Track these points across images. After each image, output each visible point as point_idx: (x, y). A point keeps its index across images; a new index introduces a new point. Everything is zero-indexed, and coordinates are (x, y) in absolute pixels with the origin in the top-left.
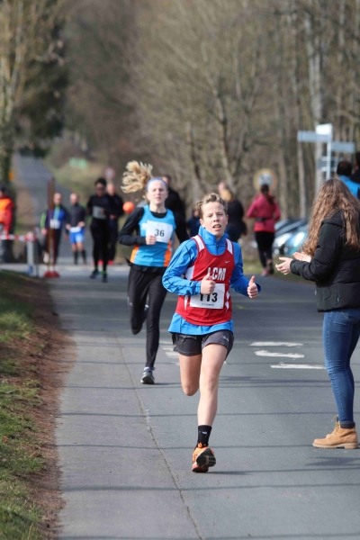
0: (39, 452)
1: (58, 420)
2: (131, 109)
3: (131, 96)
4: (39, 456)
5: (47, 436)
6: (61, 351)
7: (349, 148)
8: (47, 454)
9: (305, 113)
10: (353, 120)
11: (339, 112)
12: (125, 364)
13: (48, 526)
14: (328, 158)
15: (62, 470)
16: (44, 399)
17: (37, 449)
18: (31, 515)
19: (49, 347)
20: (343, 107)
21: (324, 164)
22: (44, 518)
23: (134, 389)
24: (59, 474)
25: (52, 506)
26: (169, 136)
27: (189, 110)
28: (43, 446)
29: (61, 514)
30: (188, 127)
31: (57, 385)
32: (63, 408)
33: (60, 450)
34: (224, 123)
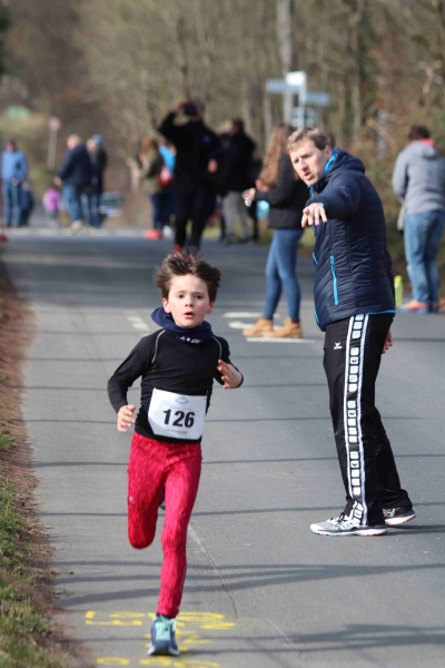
0: (6, 429)
1: (23, 395)
2: (79, 54)
3: (79, 39)
4: (7, 433)
5: (13, 412)
6: (19, 321)
7: (322, 99)
8: (15, 430)
9: (273, 59)
10: (325, 68)
11: (310, 59)
12: (89, 334)
13: (23, 504)
14: (300, 111)
15: (32, 447)
16: (6, 372)
17: (3, 425)
18: (5, 493)
19: (6, 317)
20: (315, 52)
21: (296, 117)
22: (18, 495)
23: (101, 360)
24: (30, 451)
25: (25, 484)
26: (123, 84)
27: (145, 55)
28: (10, 422)
29: (35, 492)
30: (144, 75)
31: (18, 358)
32: (27, 382)
33: (28, 425)
34: (185, 70)
